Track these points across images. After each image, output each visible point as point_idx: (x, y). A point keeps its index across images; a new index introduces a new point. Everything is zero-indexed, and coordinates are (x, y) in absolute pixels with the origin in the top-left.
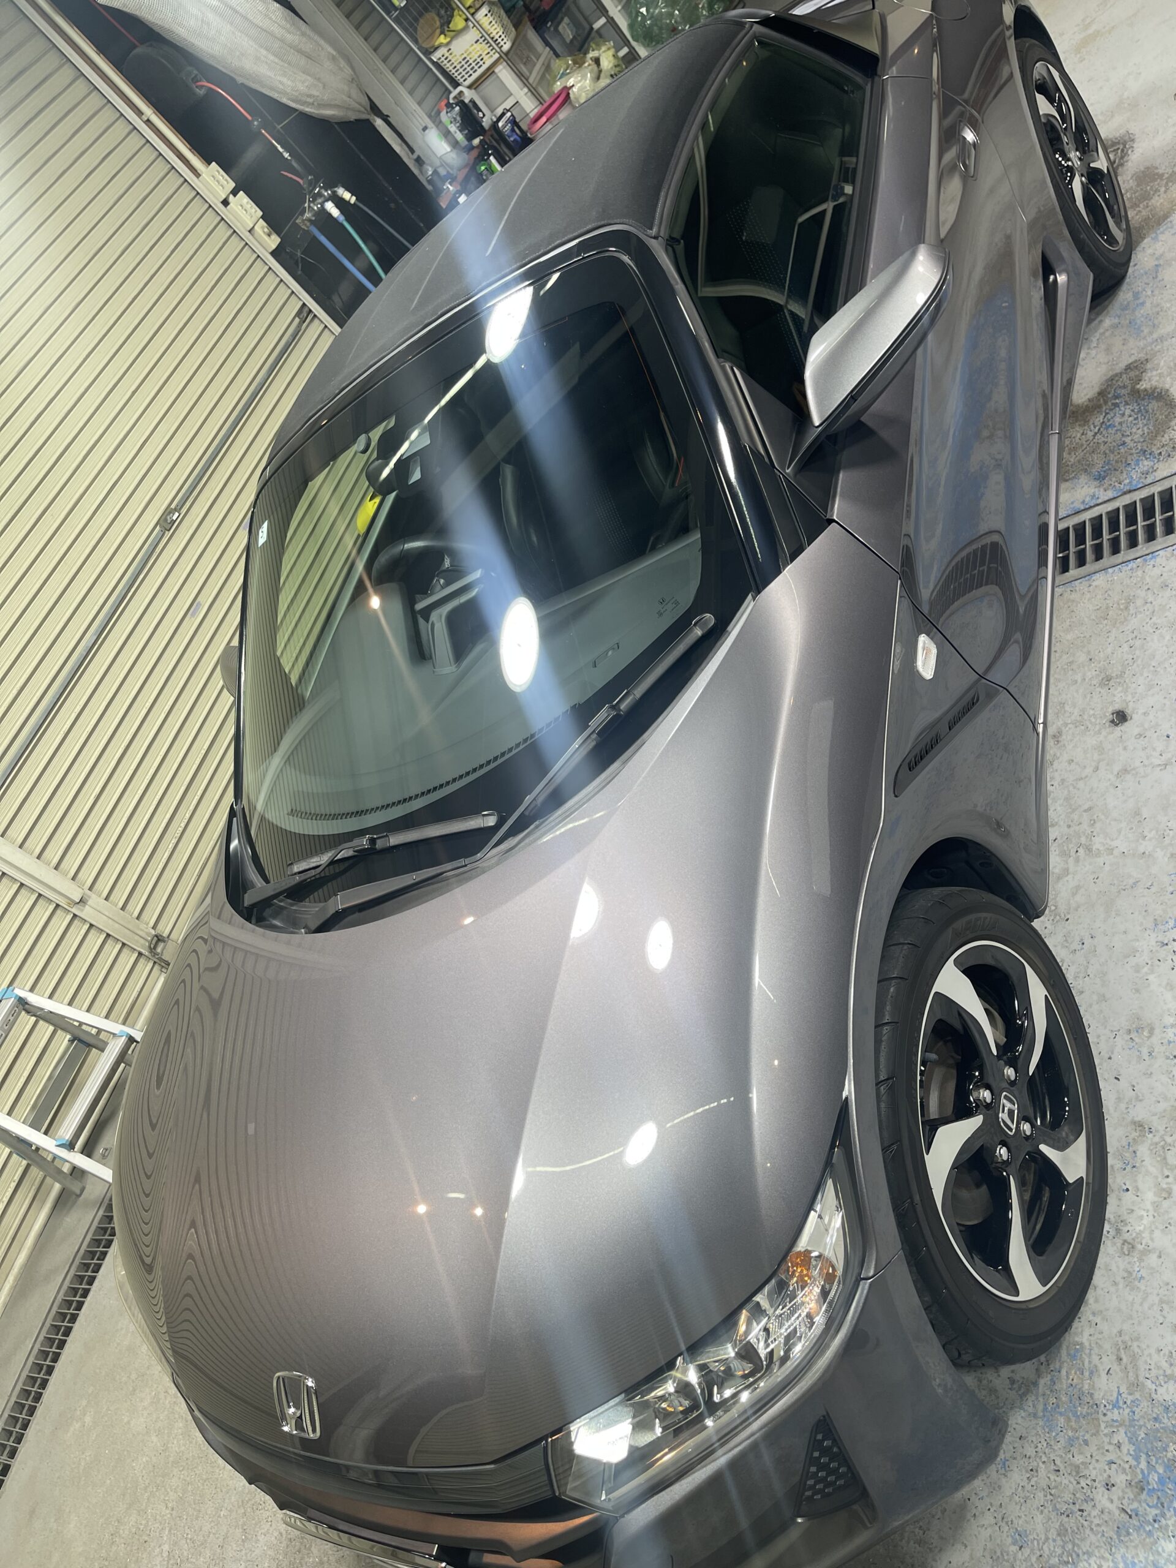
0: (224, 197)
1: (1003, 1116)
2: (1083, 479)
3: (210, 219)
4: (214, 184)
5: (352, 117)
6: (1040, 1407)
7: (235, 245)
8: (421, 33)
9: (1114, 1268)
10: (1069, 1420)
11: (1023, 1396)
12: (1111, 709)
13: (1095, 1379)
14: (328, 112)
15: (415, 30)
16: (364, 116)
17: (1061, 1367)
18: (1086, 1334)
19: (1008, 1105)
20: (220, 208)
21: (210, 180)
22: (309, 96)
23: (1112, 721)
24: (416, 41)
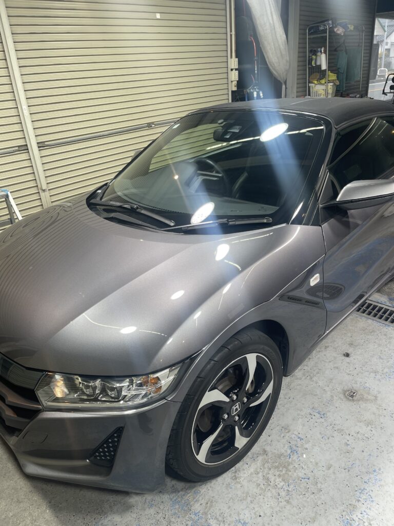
0: (233, 68)
1: (234, 408)
2: (386, 296)
3: (225, 70)
4: (233, 63)
5: (279, 79)
6: (175, 498)
7: (225, 81)
8: (312, 76)
9: (226, 480)
10: (179, 508)
11: (172, 492)
12: (346, 351)
13: (196, 503)
14: (274, 72)
15: (312, 74)
16: (282, 82)
17: (189, 493)
18: (204, 490)
19: (238, 407)
20: (229, 70)
21: (233, 62)
22: (274, 64)
23: (344, 354)
24: (309, 77)
